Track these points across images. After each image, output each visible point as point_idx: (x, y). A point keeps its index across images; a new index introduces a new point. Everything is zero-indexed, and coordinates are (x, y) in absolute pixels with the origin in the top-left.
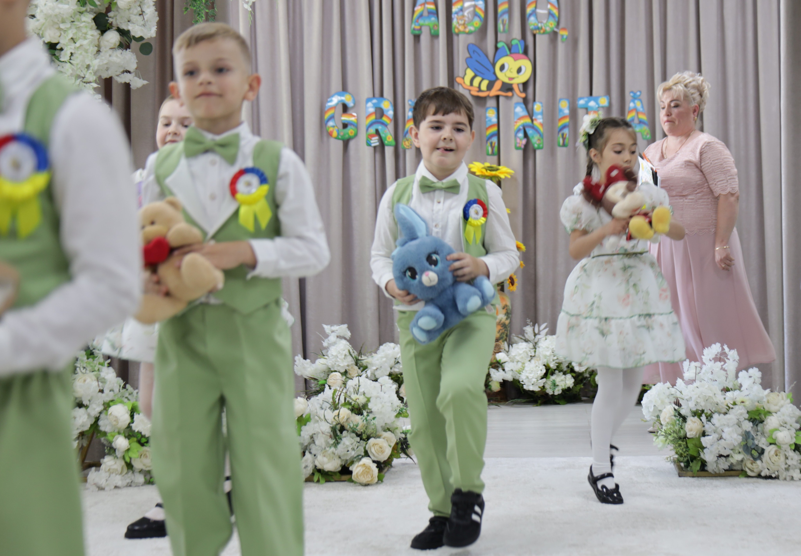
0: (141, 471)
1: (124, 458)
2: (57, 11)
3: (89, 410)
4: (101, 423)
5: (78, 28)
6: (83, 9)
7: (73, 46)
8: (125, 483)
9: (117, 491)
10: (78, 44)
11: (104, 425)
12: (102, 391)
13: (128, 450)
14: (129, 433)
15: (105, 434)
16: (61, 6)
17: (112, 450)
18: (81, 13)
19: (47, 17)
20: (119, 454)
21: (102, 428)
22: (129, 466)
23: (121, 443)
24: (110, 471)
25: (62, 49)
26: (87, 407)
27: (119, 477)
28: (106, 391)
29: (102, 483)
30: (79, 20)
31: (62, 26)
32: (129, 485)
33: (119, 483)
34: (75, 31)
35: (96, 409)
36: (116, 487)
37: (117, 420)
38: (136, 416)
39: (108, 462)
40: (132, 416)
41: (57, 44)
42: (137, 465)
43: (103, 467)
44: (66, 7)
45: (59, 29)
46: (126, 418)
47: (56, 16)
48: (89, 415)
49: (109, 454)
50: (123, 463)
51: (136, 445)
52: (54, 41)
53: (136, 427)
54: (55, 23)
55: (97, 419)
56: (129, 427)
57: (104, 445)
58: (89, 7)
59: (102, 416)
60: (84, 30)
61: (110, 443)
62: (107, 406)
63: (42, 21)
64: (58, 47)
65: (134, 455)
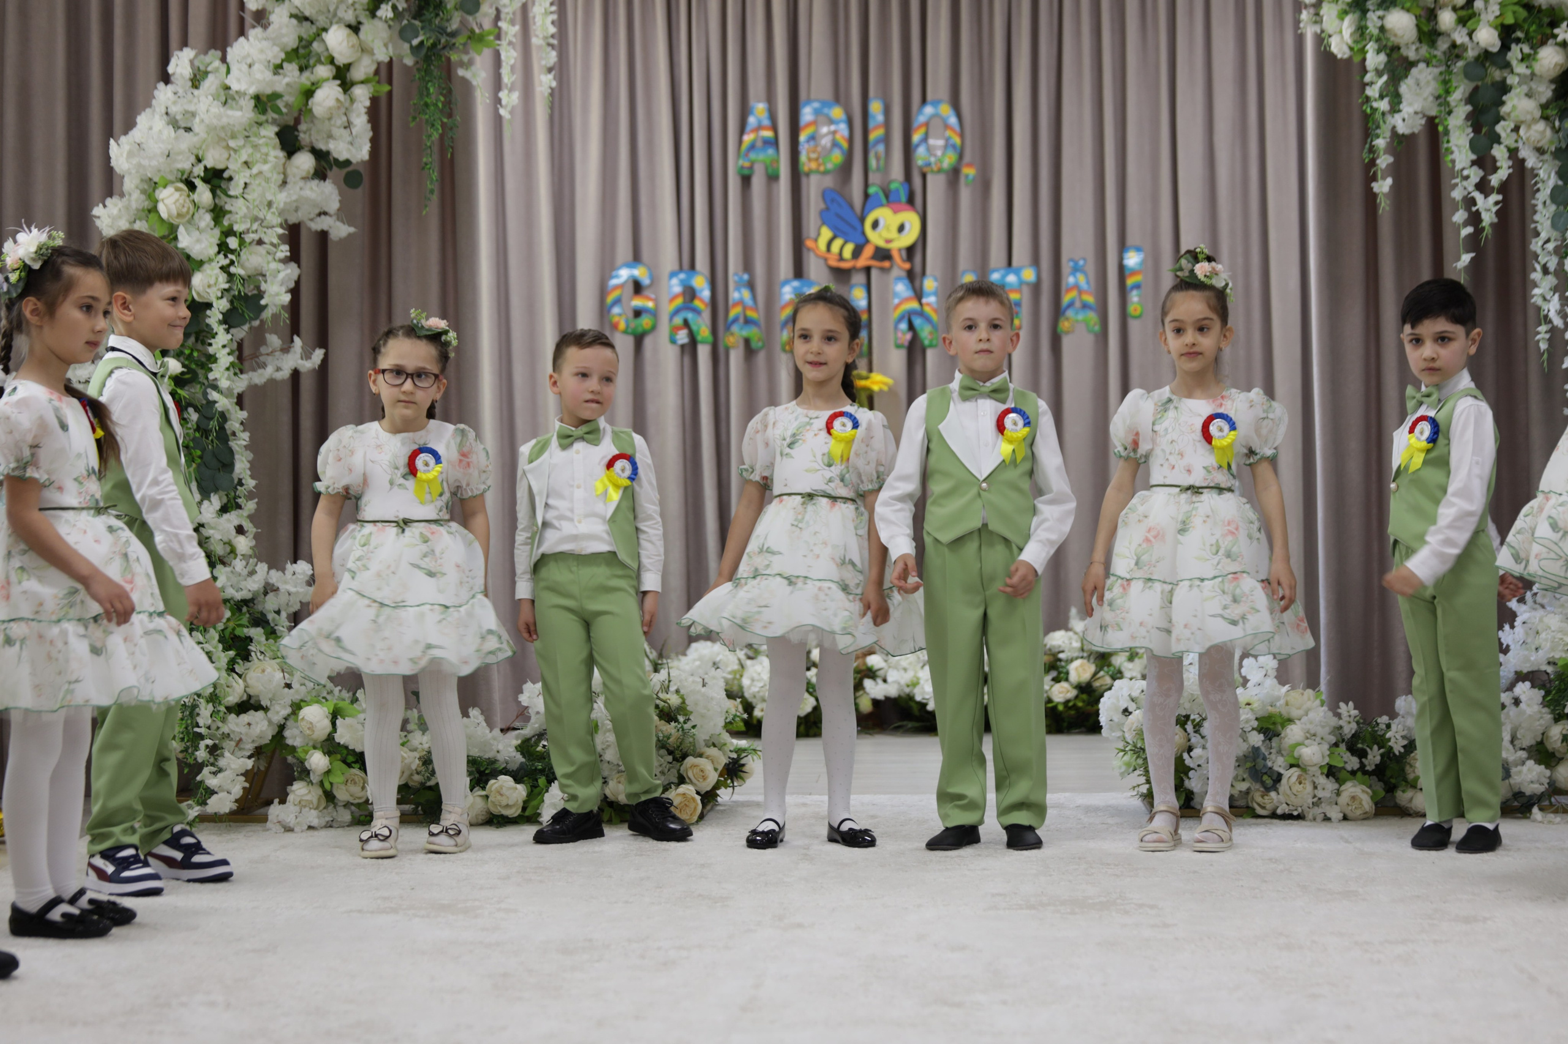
0: (347, 805)
1: (321, 784)
2: (225, 121)
3: (269, 714)
4: (287, 733)
5: (255, 147)
6: (263, 118)
7: (247, 173)
8: (323, 822)
9: (311, 833)
10: (255, 170)
11: (293, 737)
12: (288, 686)
13: (328, 772)
14: (330, 746)
15: (293, 749)
16: (230, 112)
17: (305, 773)
18: (260, 124)
19: (211, 129)
20: (315, 778)
21: (289, 742)
22: (329, 797)
23: (318, 761)
24: (301, 804)
25: (230, 179)
26: (266, 709)
27: (314, 813)
28: (295, 685)
29: (290, 820)
30: (258, 135)
31: (232, 144)
32: (329, 826)
33: (315, 822)
34: (250, 150)
35: (279, 712)
36: (310, 828)
37: (311, 727)
38: (339, 722)
39: (299, 790)
40: (334, 724)
41: (223, 171)
42: (341, 795)
43: (290, 798)
44: (238, 114)
45: (228, 147)
46: (327, 723)
47: (223, 128)
48: (270, 722)
49: (302, 779)
50: (320, 792)
51: (339, 766)
52: (220, 166)
53: (342, 737)
54: (221, 139)
55: (282, 728)
56: (330, 738)
57: (290, 767)
58: (271, 115)
59: (289, 723)
60: (264, 150)
61: (302, 762)
62: (296, 707)
63: (203, 135)
64: (226, 175)
65: (337, 779)
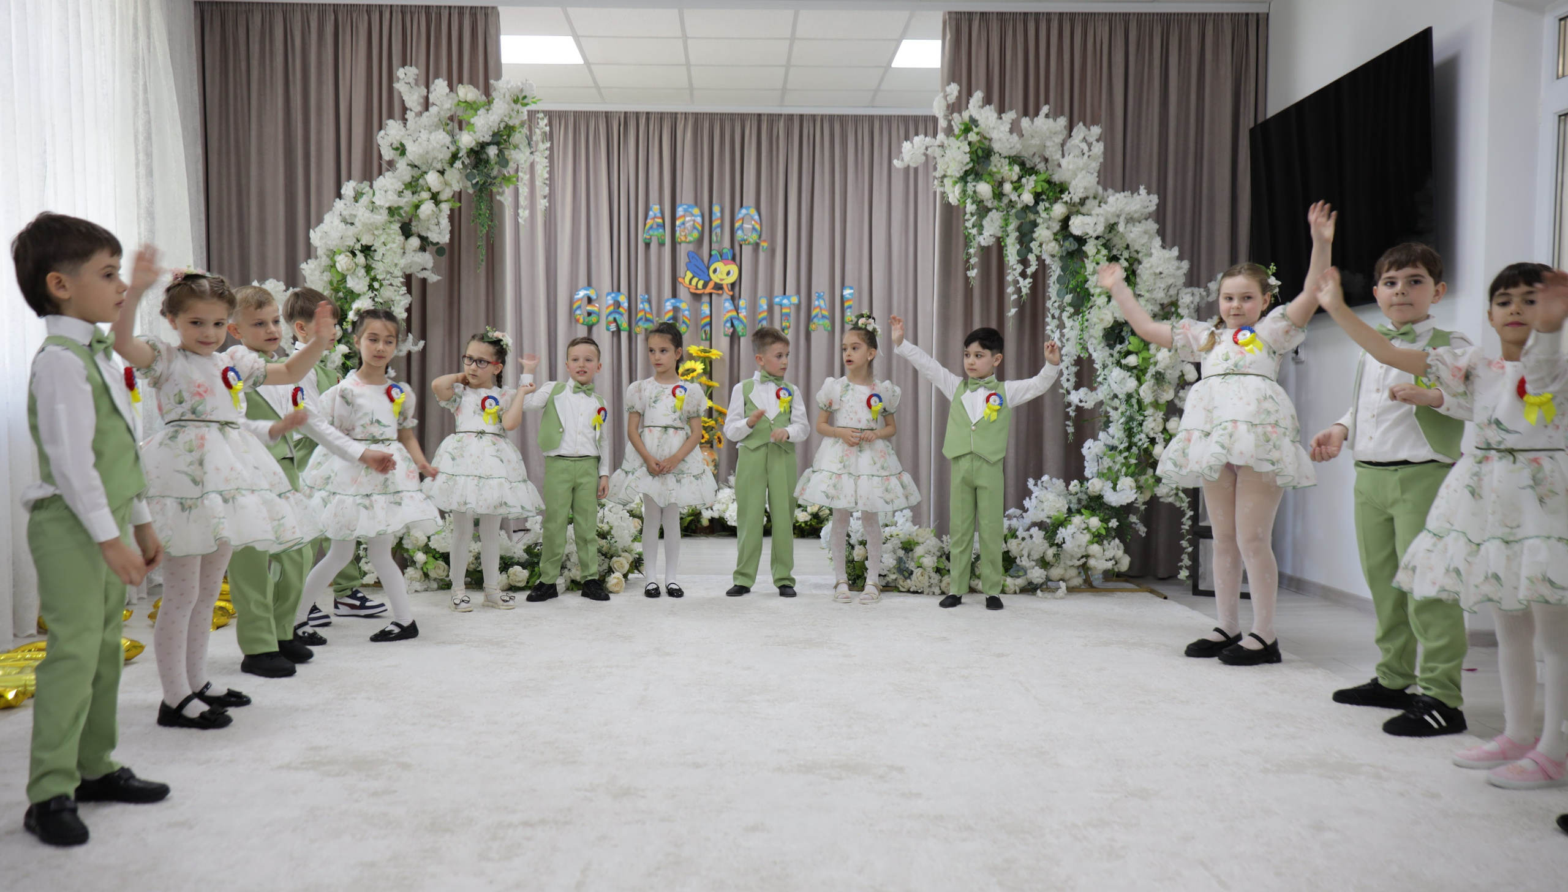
0: (435, 580)
1: (422, 569)
2: (372, 220)
5: (389, 234)
6: (392, 219)
7: (384, 248)
8: (423, 588)
9: (417, 594)
10: (388, 247)
11: (406, 544)
13: (426, 563)
14: (427, 549)
15: (407, 550)
16: (375, 216)
17: (414, 562)
18: (391, 222)
19: (364, 225)
20: (419, 565)
21: (405, 546)
22: (426, 575)
23: (420, 557)
25: (375, 251)
27: (418, 583)
30: (390, 228)
31: (376, 232)
32: (426, 590)
33: (419, 588)
34: (386, 236)
36: (416, 591)
37: (417, 539)
39: (411, 570)
41: (371, 246)
42: (432, 574)
44: (379, 217)
45: (374, 234)
47: (371, 224)
49: (411, 566)
50: (421, 573)
51: (431, 559)
52: (369, 244)
53: (432, 544)
54: (370, 230)
56: (427, 545)
57: (406, 560)
58: (397, 217)
60: (393, 236)
61: (412, 557)
63: (360, 228)
64: (372, 249)
65: (430, 567)
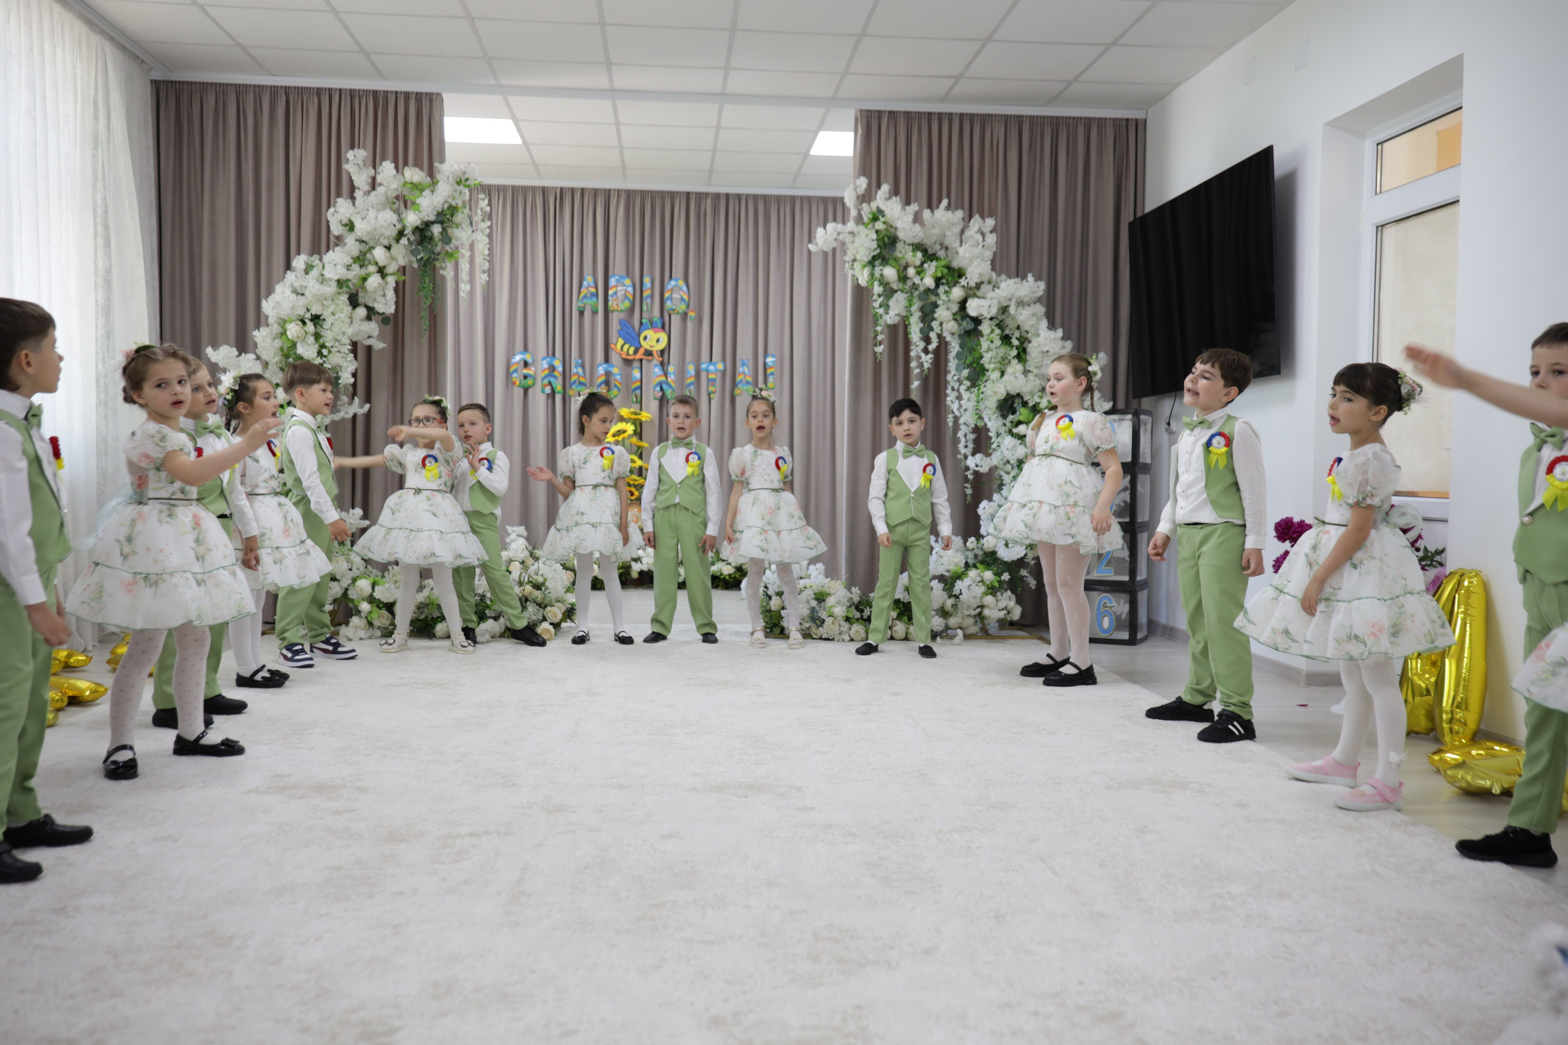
0: (379, 628)
1: (367, 618)
2: (322, 291)
3: (341, 583)
4: (349, 592)
5: (337, 305)
6: (341, 291)
7: (333, 317)
8: (367, 636)
9: (361, 641)
10: (337, 316)
11: (352, 594)
12: (351, 570)
13: (370, 612)
14: (371, 600)
15: (352, 600)
16: (325, 288)
17: (358, 612)
18: (339, 294)
19: (314, 295)
20: (363, 615)
21: (350, 597)
22: (370, 624)
23: (365, 607)
24: (356, 628)
25: (324, 320)
26: (339, 581)
27: (363, 632)
28: (354, 569)
29: (351, 635)
30: (338, 299)
31: (325, 303)
32: (370, 638)
33: (363, 636)
34: (334, 306)
35: (345, 582)
36: (361, 639)
37: (362, 590)
38: (377, 588)
39: (355, 620)
40: (373, 588)
41: (320, 316)
42: (376, 623)
43: (351, 624)
44: (329, 289)
45: (323, 304)
46: (369, 589)
47: (321, 295)
48: (341, 587)
49: (356, 615)
50: (366, 621)
51: (375, 609)
52: (319, 313)
53: (377, 595)
54: (319, 300)
55: (346, 590)
56: (371, 596)
57: (351, 609)
58: (345, 289)
59: (351, 588)
60: (341, 306)
61: (357, 607)
62: (354, 580)
63: (310, 298)
64: (322, 318)
65: (374, 616)
